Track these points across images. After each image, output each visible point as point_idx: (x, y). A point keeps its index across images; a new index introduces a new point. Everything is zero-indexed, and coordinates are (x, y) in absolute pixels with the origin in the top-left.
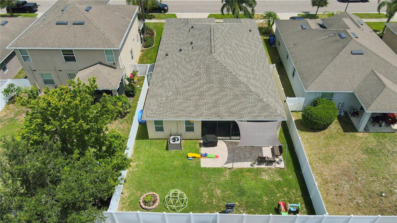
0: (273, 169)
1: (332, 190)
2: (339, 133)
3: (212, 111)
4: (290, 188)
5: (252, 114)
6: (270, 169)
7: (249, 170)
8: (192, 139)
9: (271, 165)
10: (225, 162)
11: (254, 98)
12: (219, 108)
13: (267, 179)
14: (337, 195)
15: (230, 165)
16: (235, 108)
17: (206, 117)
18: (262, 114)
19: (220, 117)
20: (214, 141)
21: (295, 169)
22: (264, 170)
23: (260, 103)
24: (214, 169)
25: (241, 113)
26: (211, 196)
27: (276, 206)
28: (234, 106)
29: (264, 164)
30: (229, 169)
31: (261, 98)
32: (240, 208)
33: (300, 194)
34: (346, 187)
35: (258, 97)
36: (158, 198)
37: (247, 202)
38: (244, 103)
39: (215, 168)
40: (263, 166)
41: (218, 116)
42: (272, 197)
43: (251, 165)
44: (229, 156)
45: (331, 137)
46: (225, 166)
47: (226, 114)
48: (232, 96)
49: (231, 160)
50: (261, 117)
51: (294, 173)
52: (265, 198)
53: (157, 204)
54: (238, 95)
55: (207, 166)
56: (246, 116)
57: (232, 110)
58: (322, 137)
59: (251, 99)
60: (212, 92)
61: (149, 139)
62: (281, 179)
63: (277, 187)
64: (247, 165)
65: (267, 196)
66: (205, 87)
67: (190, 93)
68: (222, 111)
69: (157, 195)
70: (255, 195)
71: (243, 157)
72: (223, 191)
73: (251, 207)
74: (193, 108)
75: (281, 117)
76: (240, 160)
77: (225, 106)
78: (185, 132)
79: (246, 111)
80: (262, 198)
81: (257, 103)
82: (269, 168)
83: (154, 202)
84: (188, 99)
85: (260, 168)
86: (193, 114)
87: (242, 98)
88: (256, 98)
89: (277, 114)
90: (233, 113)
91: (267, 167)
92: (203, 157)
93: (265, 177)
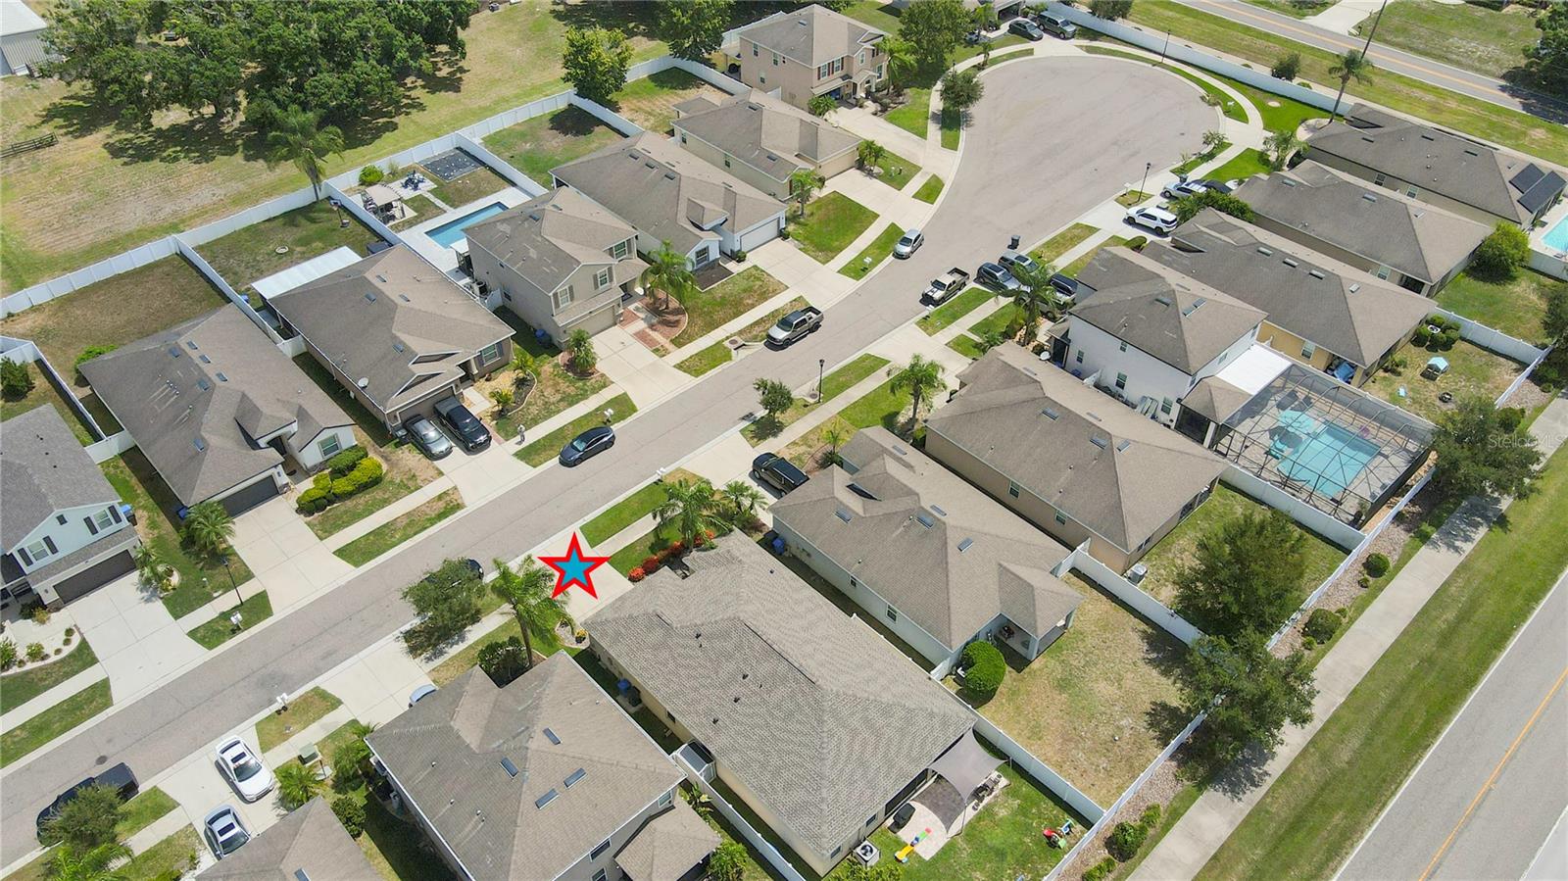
0: (1000, 795)
1: (1073, 771)
2: (1015, 680)
3: (894, 777)
4: (1037, 805)
5: (937, 742)
7: (979, 818)
9: (994, 791)
10: (944, 830)
11: (923, 716)
13: (1005, 812)
14: (1083, 774)
15: (954, 829)
16: (913, 749)
21: (1021, 775)
22: (992, 804)
23: (934, 719)
24: (944, 851)
29: (986, 795)
30: (959, 835)
33: (1052, 804)
34: (1081, 757)
35: (927, 712)
37: (1017, 861)
38: (918, 733)
39: (943, 848)
40: (987, 800)
41: (906, 777)
42: (1032, 832)
43: (975, 809)
44: (941, 817)
45: (1014, 693)
46: (951, 834)
47: (912, 768)
48: (897, 735)
49: (948, 822)
50: (949, 739)
51: (1024, 781)
52: (1027, 839)
54: (902, 728)
55: (932, 853)
56: (933, 749)
57: (912, 755)
58: (1004, 701)
59: (920, 721)
62: (1018, 801)
63: (1025, 815)
64: (969, 813)
65: (1026, 836)
68: (903, 765)
70: (1015, 845)
71: (954, 806)
76: (957, 812)
77: (901, 755)
79: (928, 743)
80: (1025, 842)
81: (931, 721)
82: (995, 797)
85: (987, 804)
87: (910, 727)
88: (924, 713)
90: (915, 760)
91: (991, 796)
92: (914, 844)
93: (1002, 813)
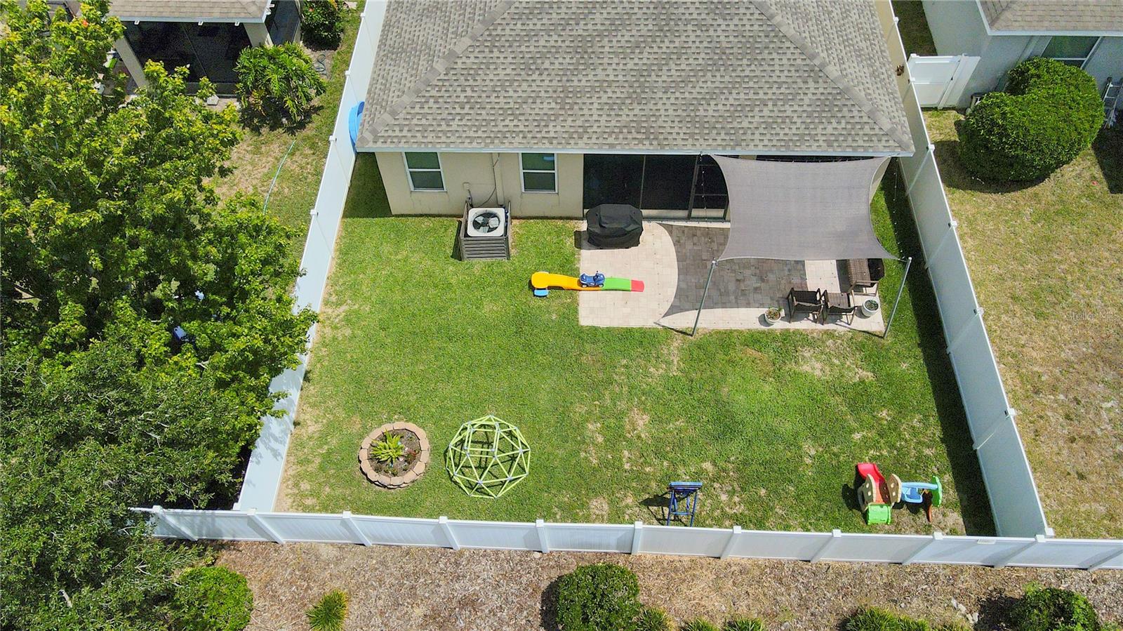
0: (840, 337)
1: (1056, 418)
2: (1090, 196)
3: (624, 117)
4: (902, 410)
5: (778, 130)
6: (830, 334)
7: (753, 340)
8: (547, 218)
9: (834, 322)
10: (667, 307)
11: (792, 62)
12: (651, 106)
13: (818, 373)
14: (1073, 440)
15: (684, 320)
16: (712, 103)
17: (601, 140)
18: (819, 131)
19: (655, 143)
20: (629, 229)
21: (922, 336)
22: (805, 340)
23: (811, 84)
24: (626, 335)
25: (735, 124)
26: (615, 437)
27: (848, 478)
28: (712, 96)
29: (811, 317)
30: (681, 335)
31: (817, 62)
32: (716, 485)
33: (938, 433)
34: (1109, 410)
35: (808, 62)
36: (425, 445)
37: (745, 463)
38: (751, 84)
39: (630, 330)
40: (805, 325)
41: (649, 135)
42: (834, 444)
43: (763, 320)
44: (683, 286)
45: (1064, 211)
46: (670, 322)
47: (676, 130)
48: (703, 55)
49: (686, 299)
50: (812, 142)
51: (918, 352)
52: (810, 448)
53: (419, 467)
54: (727, 52)
55: (603, 322)
56: (757, 136)
57: (701, 113)
58: (1028, 211)
59: (777, 67)
60: (625, 37)
61: (393, 214)
62: (868, 375)
63: (854, 407)
64: (745, 318)
65: (816, 439)
66: (598, 18)
67: (542, 43)
68: (663, 118)
69: (421, 433)
70: (772, 436)
71: (732, 287)
72: (657, 420)
73: (759, 480)
74: (553, 105)
75: (891, 143)
76: (723, 300)
77: (678, 95)
78: (523, 191)
79: (757, 119)
80: (800, 448)
81: (802, 85)
82: (826, 332)
83: (411, 459)
84: (530, 66)
85: (796, 332)
86: (551, 128)
87: (745, 62)
88: (799, 61)
89: (877, 131)
90: (707, 125)
91: (819, 326)
92: (588, 286)
93: (812, 367)
